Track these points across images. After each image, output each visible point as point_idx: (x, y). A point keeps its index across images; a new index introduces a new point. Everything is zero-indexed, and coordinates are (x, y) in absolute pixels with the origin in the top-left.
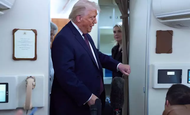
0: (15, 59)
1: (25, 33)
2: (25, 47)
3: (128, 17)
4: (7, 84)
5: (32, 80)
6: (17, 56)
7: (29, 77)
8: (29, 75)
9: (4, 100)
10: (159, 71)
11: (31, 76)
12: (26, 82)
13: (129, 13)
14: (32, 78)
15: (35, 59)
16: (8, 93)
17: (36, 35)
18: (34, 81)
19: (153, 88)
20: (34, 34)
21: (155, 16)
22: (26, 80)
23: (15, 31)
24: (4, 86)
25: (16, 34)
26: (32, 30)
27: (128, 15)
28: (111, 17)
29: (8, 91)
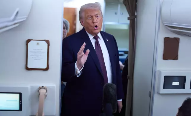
0: (27, 69)
1: (38, 44)
2: (38, 57)
3: (136, 19)
4: (20, 94)
5: (44, 91)
6: (29, 66)
7: (41, 87)
8: (41, 85)
9: (18, 108)
10: (165, 77)
11: (43, 87)
12: (39, 93)
13: (136, 14)
14: (44, 88)
15: (47, 69)
16: (21, 102)
17: (49, 45)
18: (47, 92)
19: (158, 93)
20: (47, 45)
21: (163, 24)
22: (38, 91)
23: (28, 41)
24: (18, 95)
25: (29, 44)
26: (44, 40)
27: (136, 17)
28: (116, 14)
29: (21, 100)
